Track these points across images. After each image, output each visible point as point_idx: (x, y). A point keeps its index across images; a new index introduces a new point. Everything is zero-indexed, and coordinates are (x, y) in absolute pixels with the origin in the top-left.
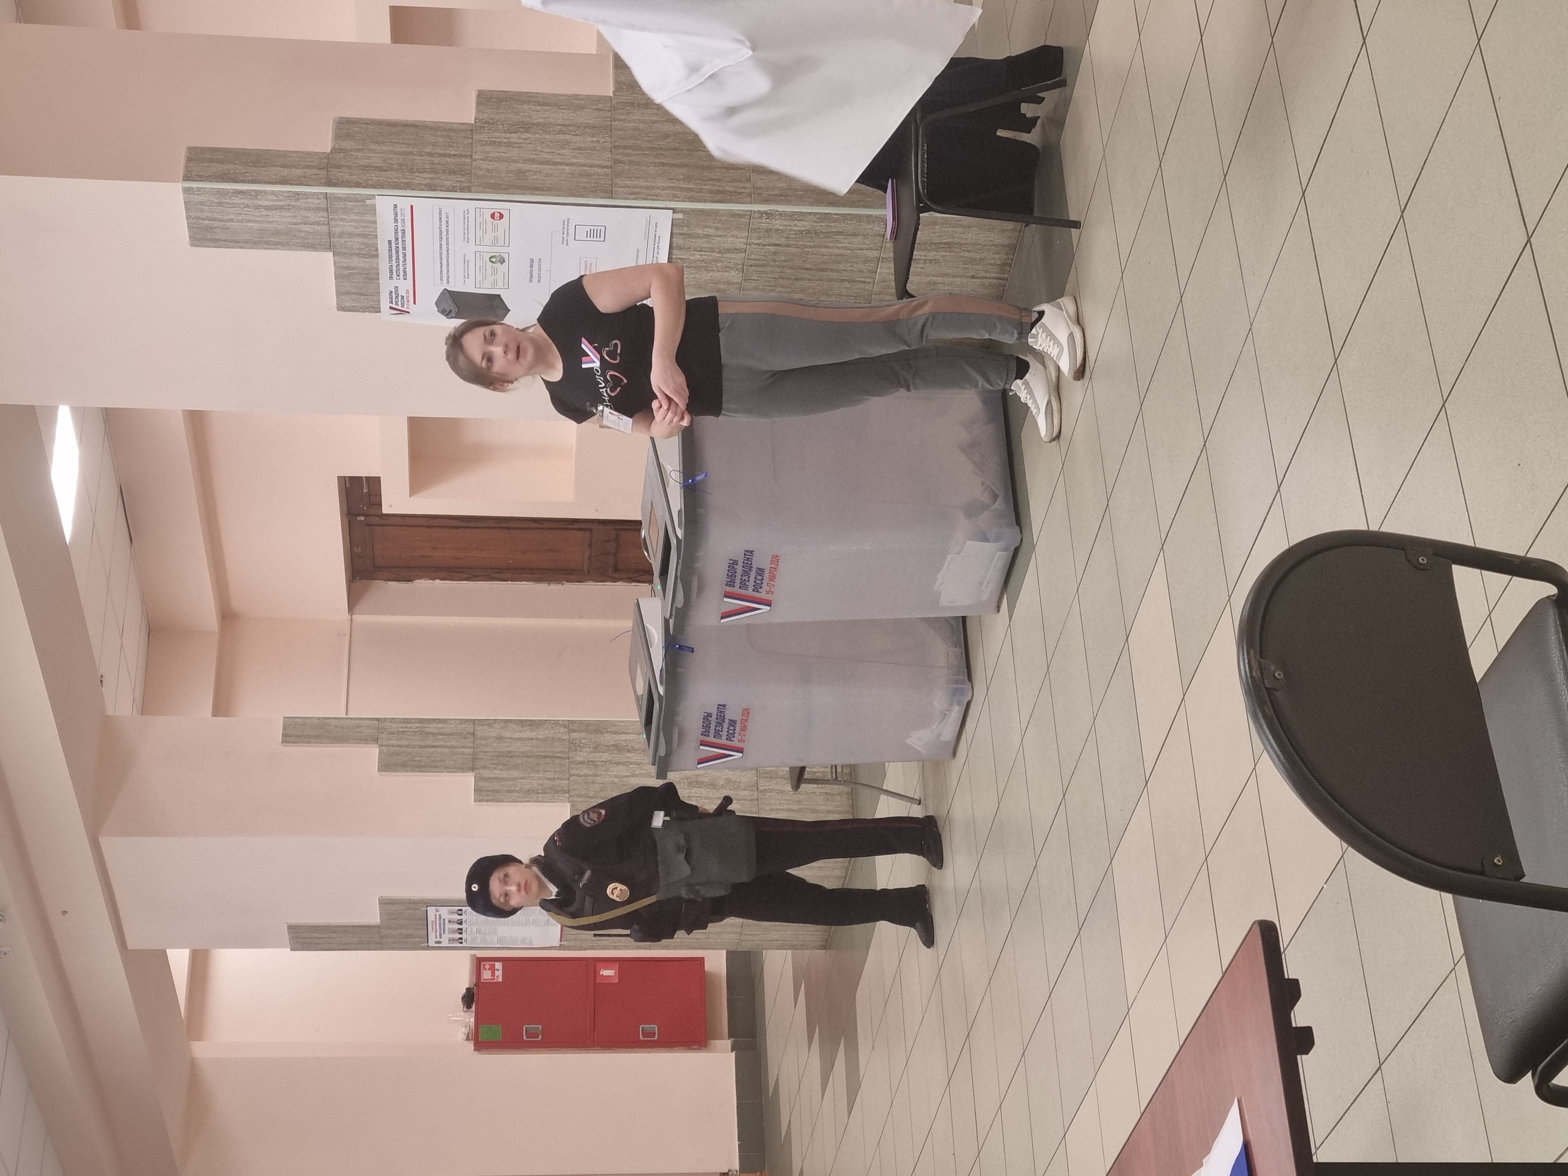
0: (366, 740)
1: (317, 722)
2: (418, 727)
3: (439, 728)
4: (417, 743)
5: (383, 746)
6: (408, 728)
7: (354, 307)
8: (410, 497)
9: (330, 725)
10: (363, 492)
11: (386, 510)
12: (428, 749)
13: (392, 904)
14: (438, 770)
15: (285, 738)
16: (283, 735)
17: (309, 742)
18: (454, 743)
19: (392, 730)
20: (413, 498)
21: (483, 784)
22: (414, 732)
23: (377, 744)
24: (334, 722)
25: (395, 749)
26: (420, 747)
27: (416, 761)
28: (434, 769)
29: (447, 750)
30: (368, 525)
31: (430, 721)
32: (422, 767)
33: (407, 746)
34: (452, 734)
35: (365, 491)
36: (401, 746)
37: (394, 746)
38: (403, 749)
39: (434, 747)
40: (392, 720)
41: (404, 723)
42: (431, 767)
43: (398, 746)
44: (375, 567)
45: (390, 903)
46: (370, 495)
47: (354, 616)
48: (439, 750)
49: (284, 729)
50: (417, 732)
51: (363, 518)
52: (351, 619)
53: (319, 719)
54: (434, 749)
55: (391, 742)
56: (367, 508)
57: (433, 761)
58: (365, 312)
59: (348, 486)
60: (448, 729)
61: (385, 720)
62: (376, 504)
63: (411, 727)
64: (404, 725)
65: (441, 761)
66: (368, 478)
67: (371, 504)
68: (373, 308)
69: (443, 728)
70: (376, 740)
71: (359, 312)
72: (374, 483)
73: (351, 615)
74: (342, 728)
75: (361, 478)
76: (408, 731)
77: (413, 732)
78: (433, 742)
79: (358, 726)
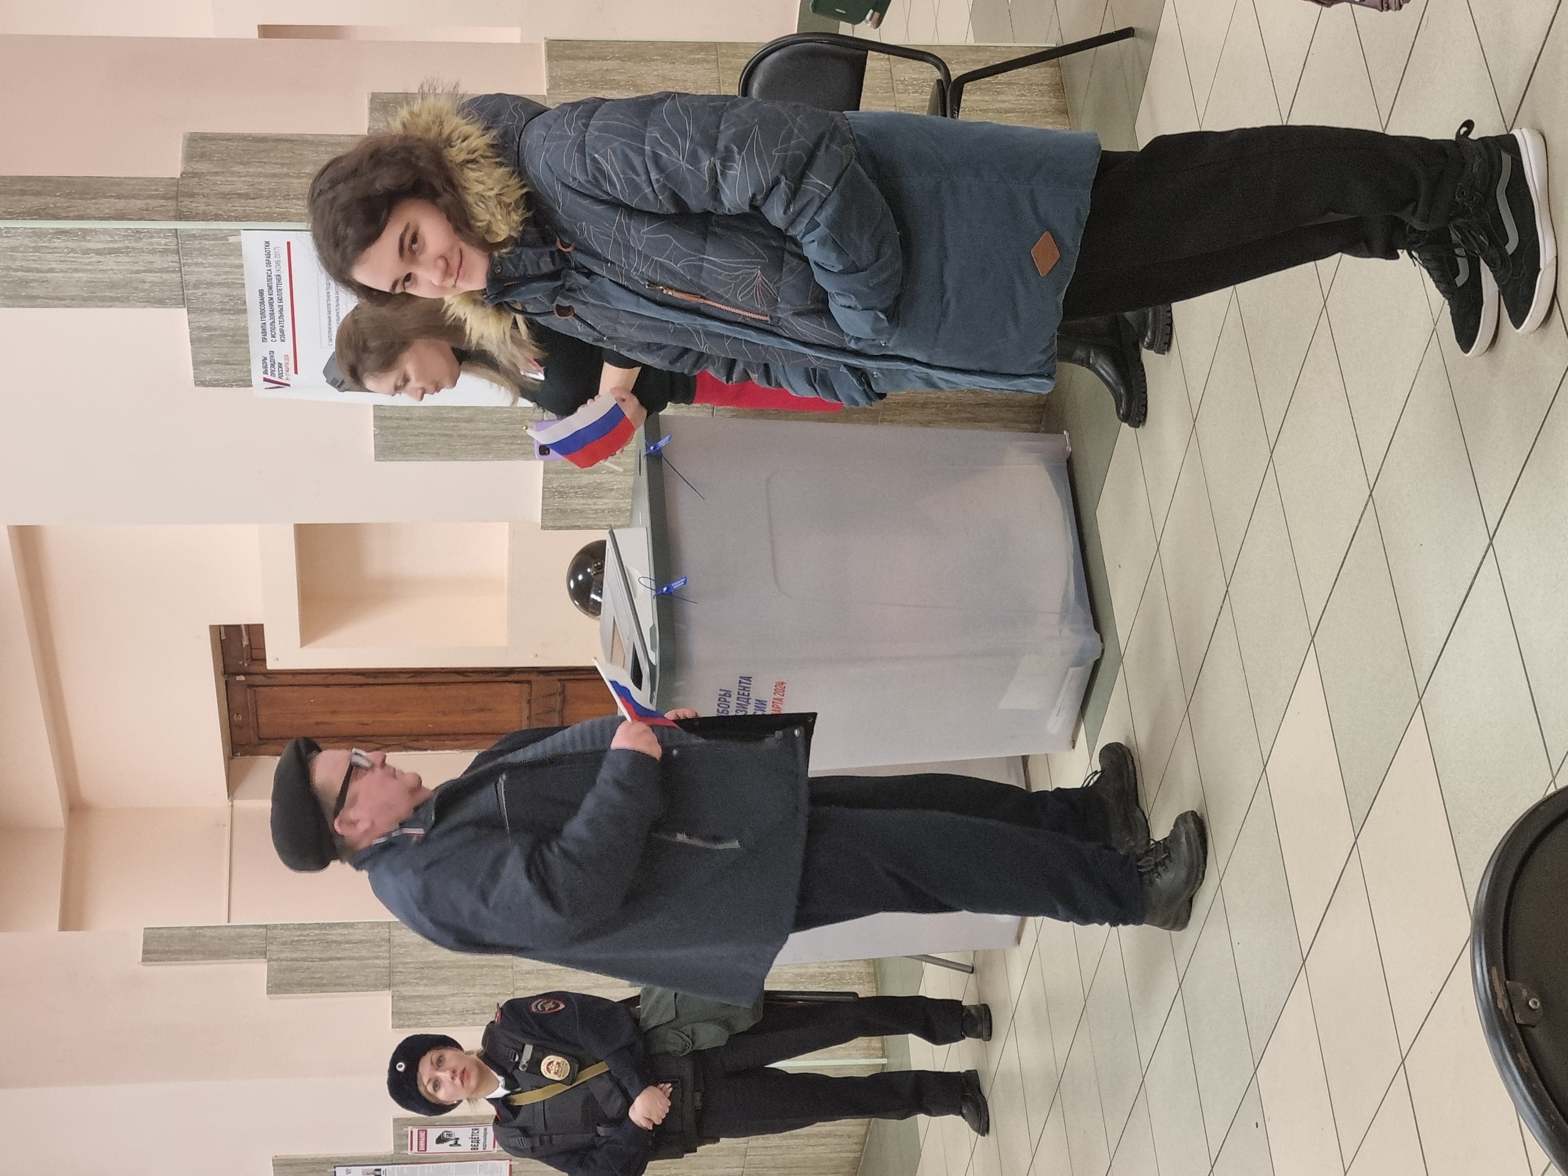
0: (251, 953)
1: (187, 932)
2: (318, 934)
3: (345, 935)
4: (317, 955)
5: (274, 960)
6: (305, 936)
7: (216, 380)
8: (302, 646)
9: (204, 936)
10: (242, 644)
11: (271, 664)
12: (331, 962)
13: (291, 1165)
14: (344, 988)
15: (146, 956)
16: (143, 951)
17: (178, 960)
18: (364, 953)
19: (284, 939)
20: (304, 648)
21: (402, 1004)
22: (313, 940)
23: (265, 958)
24: (208, 932)
25: (289, 963)
26: (321, 959)
27: (315, 978)
28: (339, 988)
29: (355, 963)
30: (250, 686)
31: (332, 926)
32: (323, 985)
33: (305, 960)
34: (361, 942)
35: (245, 643)
36: (297, 960)
37: (287, 961)
38: (298, 964)
39: (339, 959)
40: (285, 927)
41: (299, 929)
42: (335, 985)
43: (292, 960)
44: (260, 739)
45: (287, 1165)
46: (251, 649)
47: (235, 802)
48: (344, 962)
49: (145, 943)
50: (317, 940)
51: (242, 678)
52: (232, 806)
53: (189, 928)
54: (338, 963)
55: (284, 955)
56: (249, 665)
57: (338, 977)
58: (232, 386)
59: (223, 638)
60: (357, 935)
61: (275, 927)
62: (259, 660)
63: (308, 935)
64: (299, 933)
65: (348, 977)
66: (248, 627)
67: (253, 660)
68: (242, 380)
69: (350, 934)
70: (264, 953)
71: (224, 387)
72: (256, 631)
73: (232, 801)
74: (220, 939)
75: (239, 626)
76: (305, 940)
77: (310, 941)
78: (339, 953)
79: (241, 937)
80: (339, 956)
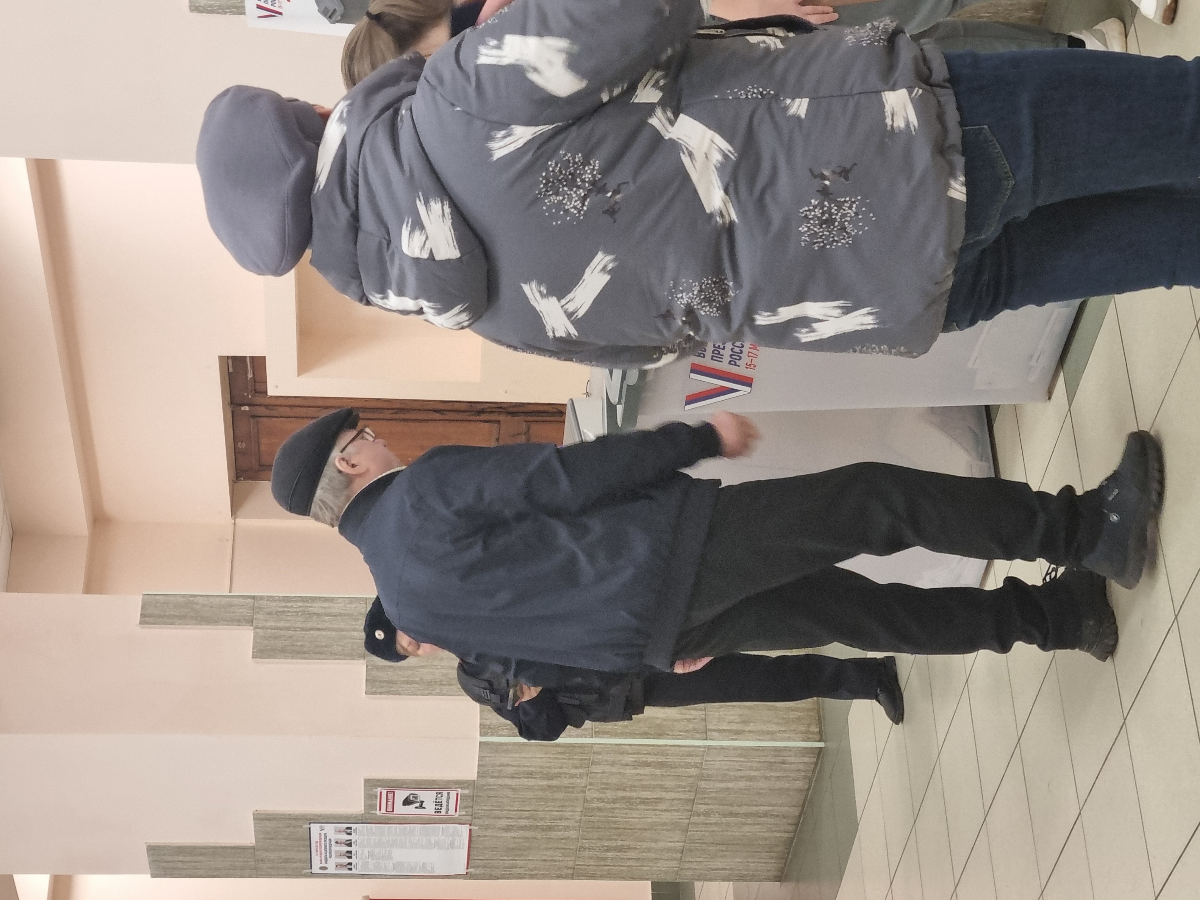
0: (239, 621)
1: (181, 599)
2: (300, 607)
3: (325, 608)
4: (299, 625)
5: (260, 628)
6: (288, 608)
7: (211, 6)
8: (298, 375)
9: (197, 604)
11: (272, 391)
12: (312, 632)
13: (269, 819)
14: (323, 656)
15: (143, 619)
16: (141, 615)
17: (172, 624)
18: (342, 625)
19: (270, 610)
20: (299, 378)
21: (375, 673)
22: (296, 612)
23: (252, 626)
24: (201, 600)
25: (273, 631)
27: (297, 646)
28: (318, 656)
29: (334, 633)
31: (313, 599)
32: (304, 653)
33: (288, 629)
34: (340, 615)
35: (250, 376)
36: (280, 629)
37: (271, 629)
38: (282, 632)
39: (319, 629)
40: (270, 598)
41: (283, 601)
42: (315, 653)
43: (277, 628)
44: (261, 465)
45: (266, 819)
46: (255, 382)
47: (238, 520)
48: (324, 633)
49: (143, 608)
50: (300, 612)
51: (247, 408)
52: (235, 524)
53: (184, 596)
54: (318, 633)
55: (268, 624)
56: (252, 397)
57: (317, 646)
58: (225, 13)
59: (231, 370)
60: (336, 608)
61: (262, 598)
62: (261, 392)
63: (292, 607)
64: (283, 604)
65: (326, 646)
67: (256, 392)
69: (330, 607)
70: (250, 621)
71: (218, 13)
73: (235, 519)
76: (289, 612)
77: (293, 612)
78: (318, 624)
79: (231, 606)
80: (319, 626)
